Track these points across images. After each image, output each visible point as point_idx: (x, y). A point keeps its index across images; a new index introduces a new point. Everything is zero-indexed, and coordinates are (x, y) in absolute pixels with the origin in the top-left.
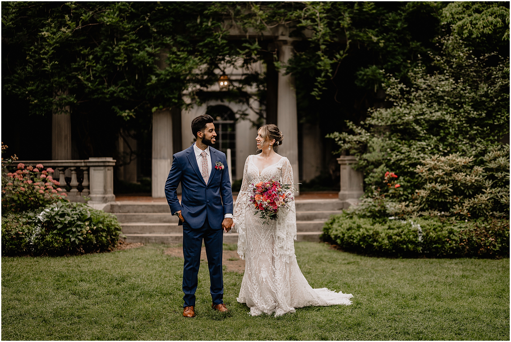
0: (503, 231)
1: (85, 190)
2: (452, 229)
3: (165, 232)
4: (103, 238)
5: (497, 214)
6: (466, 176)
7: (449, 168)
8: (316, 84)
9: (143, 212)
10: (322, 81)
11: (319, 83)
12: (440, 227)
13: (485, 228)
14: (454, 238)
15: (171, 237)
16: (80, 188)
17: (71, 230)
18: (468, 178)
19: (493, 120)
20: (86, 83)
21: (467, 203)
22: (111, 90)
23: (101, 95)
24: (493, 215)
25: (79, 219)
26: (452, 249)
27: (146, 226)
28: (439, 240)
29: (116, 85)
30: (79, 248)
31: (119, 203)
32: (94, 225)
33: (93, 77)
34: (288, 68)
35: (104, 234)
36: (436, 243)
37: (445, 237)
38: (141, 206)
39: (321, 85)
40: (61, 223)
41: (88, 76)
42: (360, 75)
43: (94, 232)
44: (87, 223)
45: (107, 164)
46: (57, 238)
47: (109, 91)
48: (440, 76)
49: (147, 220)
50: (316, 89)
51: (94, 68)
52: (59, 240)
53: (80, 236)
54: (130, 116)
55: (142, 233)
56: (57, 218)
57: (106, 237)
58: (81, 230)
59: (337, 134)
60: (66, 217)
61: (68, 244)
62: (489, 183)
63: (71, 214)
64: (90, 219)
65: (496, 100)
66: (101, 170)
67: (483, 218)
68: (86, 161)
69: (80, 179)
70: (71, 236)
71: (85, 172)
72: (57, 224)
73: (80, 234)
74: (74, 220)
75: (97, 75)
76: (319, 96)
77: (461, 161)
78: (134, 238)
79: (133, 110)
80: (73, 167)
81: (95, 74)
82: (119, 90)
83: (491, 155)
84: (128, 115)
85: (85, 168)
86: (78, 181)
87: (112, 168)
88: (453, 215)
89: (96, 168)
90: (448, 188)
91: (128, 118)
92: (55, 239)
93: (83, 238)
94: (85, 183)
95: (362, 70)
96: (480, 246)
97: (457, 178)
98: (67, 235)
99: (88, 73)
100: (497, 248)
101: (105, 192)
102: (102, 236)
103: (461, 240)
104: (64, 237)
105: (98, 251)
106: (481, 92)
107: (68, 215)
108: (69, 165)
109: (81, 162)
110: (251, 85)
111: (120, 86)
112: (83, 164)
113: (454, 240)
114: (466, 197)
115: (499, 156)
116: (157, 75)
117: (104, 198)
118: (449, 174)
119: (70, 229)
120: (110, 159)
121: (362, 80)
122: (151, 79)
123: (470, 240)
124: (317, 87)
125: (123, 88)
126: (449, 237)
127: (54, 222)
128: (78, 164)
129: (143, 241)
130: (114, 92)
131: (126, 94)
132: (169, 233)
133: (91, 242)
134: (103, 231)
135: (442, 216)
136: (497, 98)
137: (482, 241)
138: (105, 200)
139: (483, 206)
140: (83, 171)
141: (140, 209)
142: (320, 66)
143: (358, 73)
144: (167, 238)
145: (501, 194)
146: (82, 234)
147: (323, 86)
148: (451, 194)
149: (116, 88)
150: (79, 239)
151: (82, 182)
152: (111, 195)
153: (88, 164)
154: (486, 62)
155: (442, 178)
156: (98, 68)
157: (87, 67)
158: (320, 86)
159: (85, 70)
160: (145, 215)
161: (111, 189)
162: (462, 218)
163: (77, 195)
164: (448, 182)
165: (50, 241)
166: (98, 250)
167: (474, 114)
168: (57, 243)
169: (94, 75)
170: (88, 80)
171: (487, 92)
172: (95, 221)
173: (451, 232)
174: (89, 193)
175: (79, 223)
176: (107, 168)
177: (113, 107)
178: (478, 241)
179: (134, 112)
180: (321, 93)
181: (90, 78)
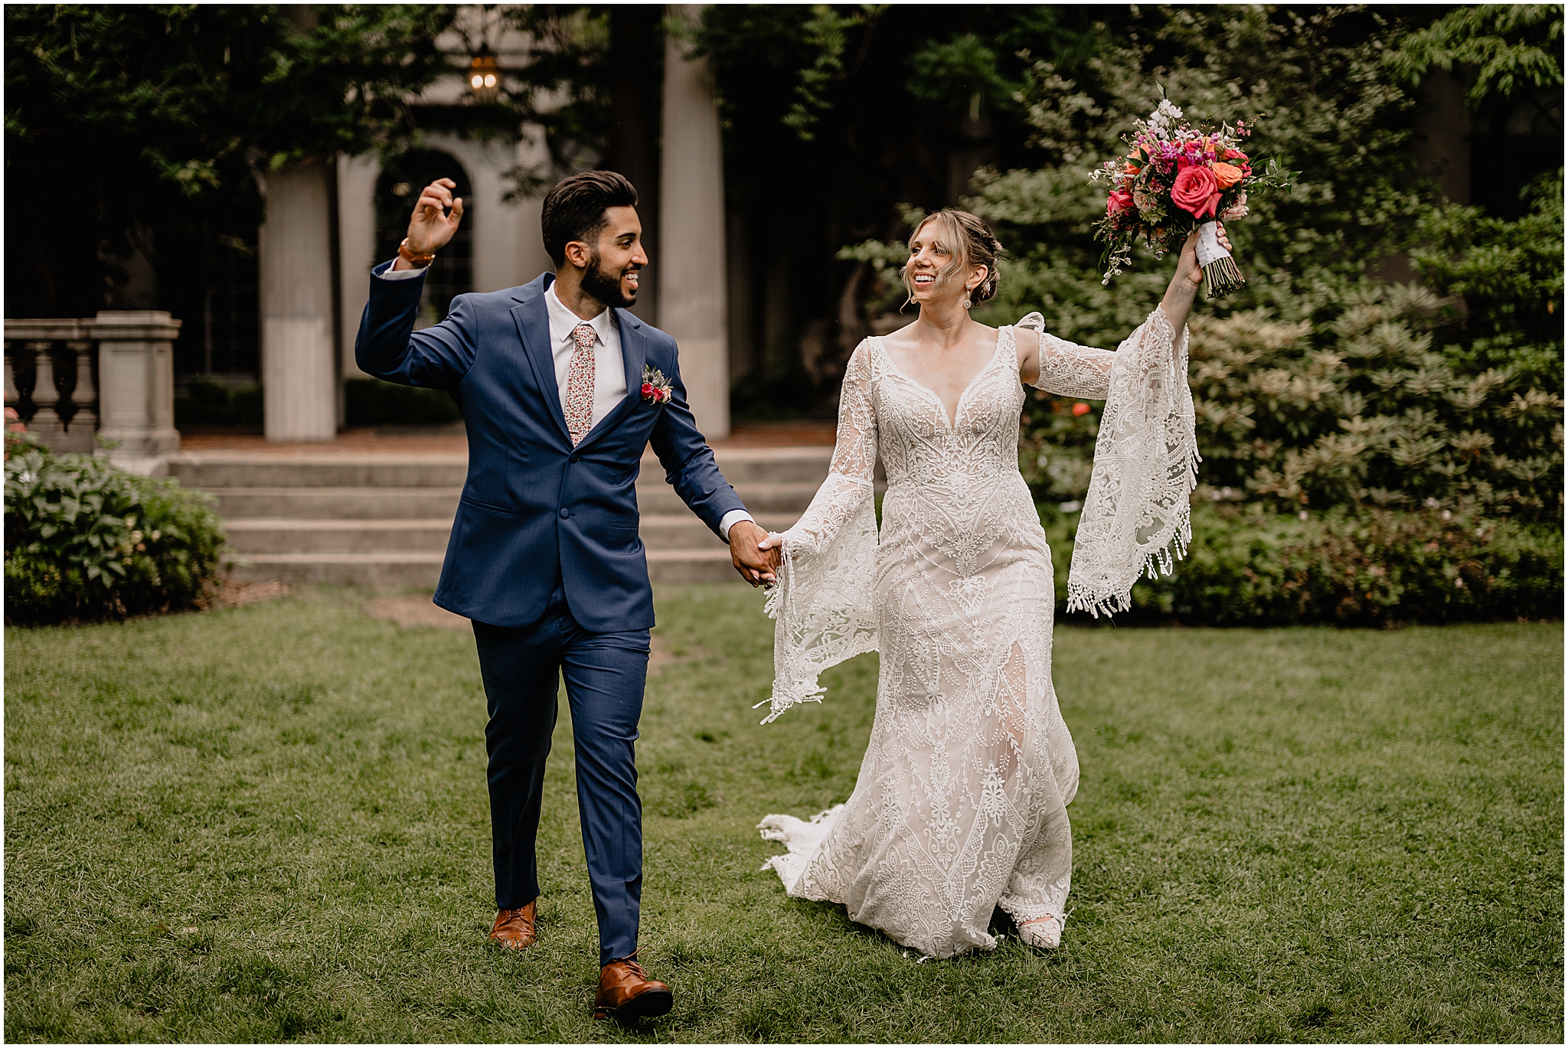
0: (1408, 548)
1: (83, 417)
2: (1259, 542)
3: (354, 549)
4: (182, 570)
5: (1380, 495)
6: (1291, 379)
7: (1240, 357)
8: (800, 90)
9: (273, 485)
10: (819, 82)
11: (810, 87)
12: (1223, 533)
13: (1354, 538)
14: (1267, 566)
15: (377, 565)
16: (66, 410)
17: (87, 543)
18: (1299, 386)
19: (1353, 213)
20: (56, 70)
21: (1296, 464)
22: (142, 96)
23: (107, 113)
24: (1368, 501)
25: (107, 509)
26: (1260, 600)
27: (292, 532)
28: (1223, 574)
29: (157, 80)
30: (110, 599)
31: (194, 457)
32: (154, 528)
33: (81, 54)
34: (700, 37)
35: (182, 556)
36: (1214, 581)
37: (1240, 565)
38: (268, 467)
39: (816, 94)
40: (50, 519)
41: (63, 49)
42: (925, 62)
43: (153, 548)
44: (131, 521)
45: (158, 333)
46: (42, 566)
47: (134, 100)
48: (1192, 73)
49: (290, 510)
50: (798, 107)
51: (85, 25)
52: (47, 572)
53: (115, 560)
54: (204, 183)
55: (279, 552)
56: (40, 503)
57: (188, 566)
58: (117, 544)
59: (874, 247)
60: (66, 501)
61: (77, 587)
62: (1353, 403)
63: (77, 492)
64: (137, 510)
65: (1362, 150)
66: (135, 351)
67: (1343, 508)
68: (87, 322)
69: (65, 380)
70: (86, 562)
71: (83, 361)
72: (38, 525)
73: (112, 555)
74: (93, 513)
75: (96, 46)
76: (808, 127)
77: (1273, 335)
78: (260, 568)
79: (210, 164)
80: (42, 340)
81: (89, 43)
82: (165, 95)
83: (1355, 317)
84: (197, 179)
85: (81, 347)
86: (58, 387)
87: (168, 348)
88: (1253, 497)
89: (121, 346)
90: (1242, 416)
91: (196, 188)
92: (36, 571)
93: (126, 567)
94: (82, 393)
95: (932, 50)
96: (1342, 590)
97: (1266, 388)
98: (73, 558)
99: (64, 40)
100: (1393, 599)
101: (151, 422)
102: (176, 561)
103: (1289, 575)
104: (64, 565)
105: (165, 609)
106: (1319, 125)
107: (69, 494)
108: (29, 334)
109: (70, 328)
110: (552, 87)
111: (171, 84)
112: (76, 334)
113: (1267, 574)
114: (1289, 443)
115: (1380, 321)
116: (291, 52)
117: (146, 441)
118: (1239, 375)
119: (82, 538)
120: (162, 318)
121: (931, 81)
122: (273, 65)
123: (1313, 574)
124: (801, 99)
125: (178, 90)
126: (1251, 566)
127: (29, 515)
128: (60, 334)
129: (288, 578)
130: (151, 103)
131: (188, 110)
132: (367, 551)
133: (146, 580)
134: (179, 544)
135: (1224, 502)
136: (1365, 143)
137: (1347, 575)
138: (150, 448)
139: (1346, 471)
140: (75, 354)
141: (264, 476)
142: (812, 34)
143: (920, 56)
144: (364, 569)
145: (1390, 435)
146: (120, 557)
147: (820, 96)
148: (1251, 436)
149: (157, 89)
150: (112, 572)
151: (72, 388)
152: (167, 432)
153: (95, 334)
154: (1328, 33)
155: (1222, 385)
156: (98, 24)
157: (60, 20)
158: (811, 98)
159: (51, 30)
160: (283, 498)
161: (166, 413)
162: (1285, 508)
163: (56, 430)
164: (1240, 400)
165: (18, 576)
166: (163, 604)
167: (1301, 193)
168: (44, 584)
169: (84, 48)
170: (65, 61)
171: (1334, 128)
172: (153, 514)
173: (1257, 550)
174: (98, 425)
175: (109, 520)
176: (156, 347)
177: (146, 151)
178: (1338, 577)
179: (215, 167)
180: (813, 119)
181: (70, 53)
